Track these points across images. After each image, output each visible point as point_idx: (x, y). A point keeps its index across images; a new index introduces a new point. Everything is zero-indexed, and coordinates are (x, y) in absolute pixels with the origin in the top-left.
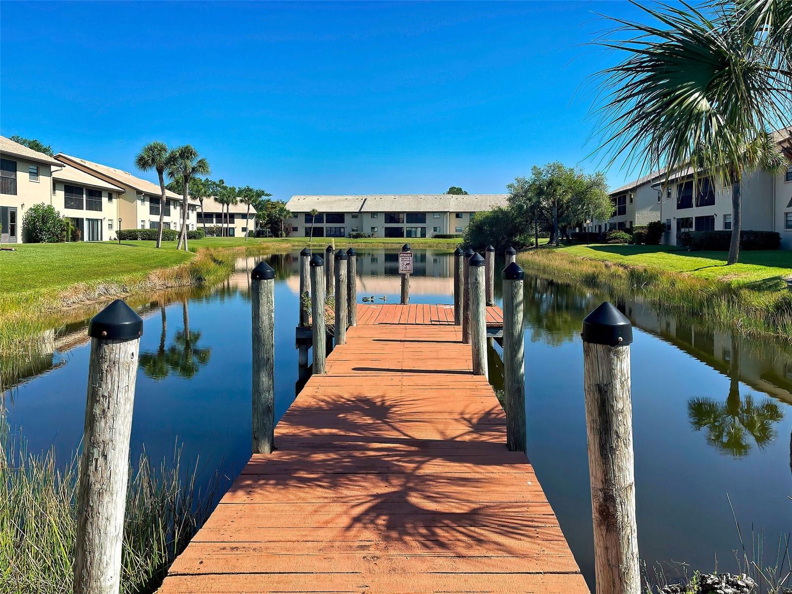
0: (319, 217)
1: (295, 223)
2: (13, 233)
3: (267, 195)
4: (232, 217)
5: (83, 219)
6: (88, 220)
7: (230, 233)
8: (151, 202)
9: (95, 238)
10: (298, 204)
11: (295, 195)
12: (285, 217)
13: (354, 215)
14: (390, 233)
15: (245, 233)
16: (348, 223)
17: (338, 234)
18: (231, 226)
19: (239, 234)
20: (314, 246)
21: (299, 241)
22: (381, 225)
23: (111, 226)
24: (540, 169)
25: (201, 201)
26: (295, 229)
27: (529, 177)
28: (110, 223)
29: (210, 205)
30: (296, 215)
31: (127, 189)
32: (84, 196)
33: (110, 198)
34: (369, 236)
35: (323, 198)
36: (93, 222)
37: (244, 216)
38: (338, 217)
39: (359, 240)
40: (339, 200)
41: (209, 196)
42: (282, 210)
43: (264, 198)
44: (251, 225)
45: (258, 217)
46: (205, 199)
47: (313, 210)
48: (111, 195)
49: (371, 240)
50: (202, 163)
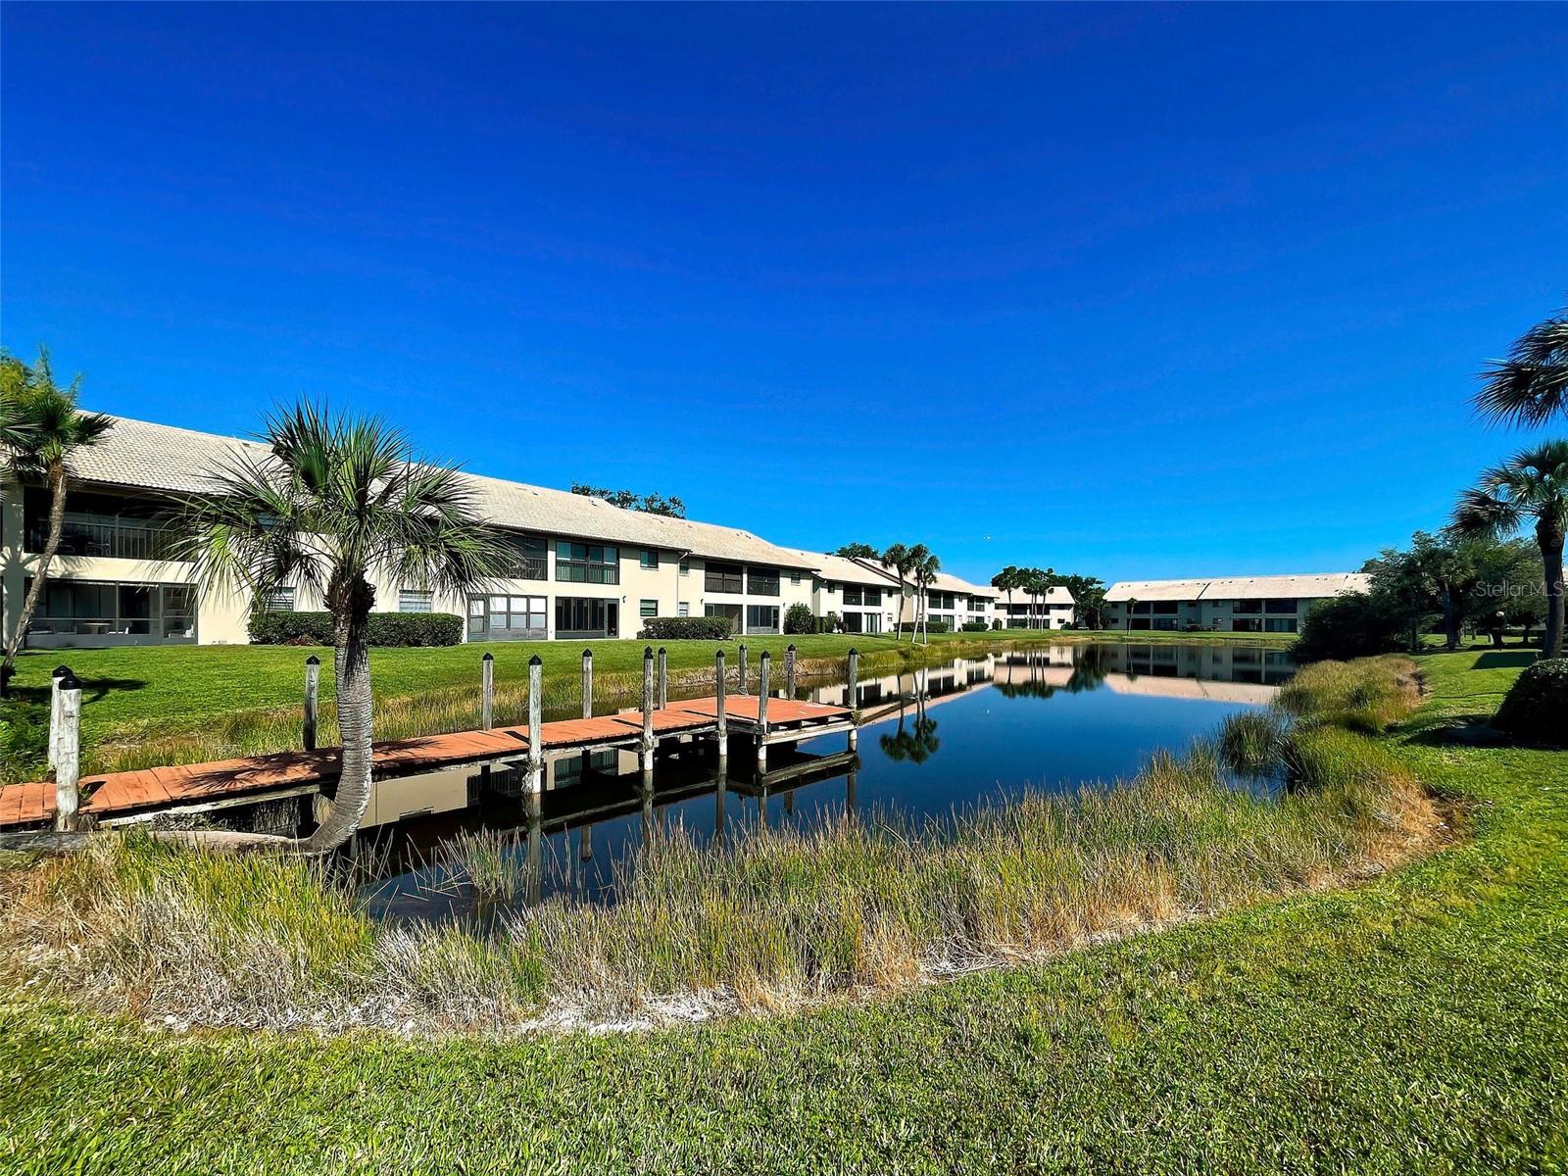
0: (1143, 606)
1: (1115, 614)
2: (776, 625)
3: (1098, 583)
4: (1046, 609)
5: (860, 614)
6: (867, 614)
7: (1044, 624)
8: (930, 596)
9: (874, 630)
10: (1118, 592)
11: (1119, 581)
12: (1101, 606)
13: (1191, 603)
14: (1241, 626)
15: (1060, 625)
16: (1182, 615)
17: (1168, 626)
18: (1046, 617)
19: (1055, 626)
20: (1130, 640)
21: (1112, 635)
22: (1229, 616)
23: (890, 619)
25: (1009, 592)
26: (1115, 621)
28: (889, 616)
29: (1019, 596)
30: (1115, 604)
31: (905, 585)
32: (863, 593)
33: (890, 595)
34: (1209, 630)
35: (1153, 584)
36: (871, 616)
37: (1061, 607)
38: (1170, 606)
39: (1195, 634)
40: (1173, 586)
41: (1017, 587)
42: (1099, 600)
43: (1096, 586)
44: (1068, 616)
45: (1076, 607)
46: (1013, 590)
47: (1132, 599)
48: (890, 591)
49: (1212, 634)
50: (933, 560)
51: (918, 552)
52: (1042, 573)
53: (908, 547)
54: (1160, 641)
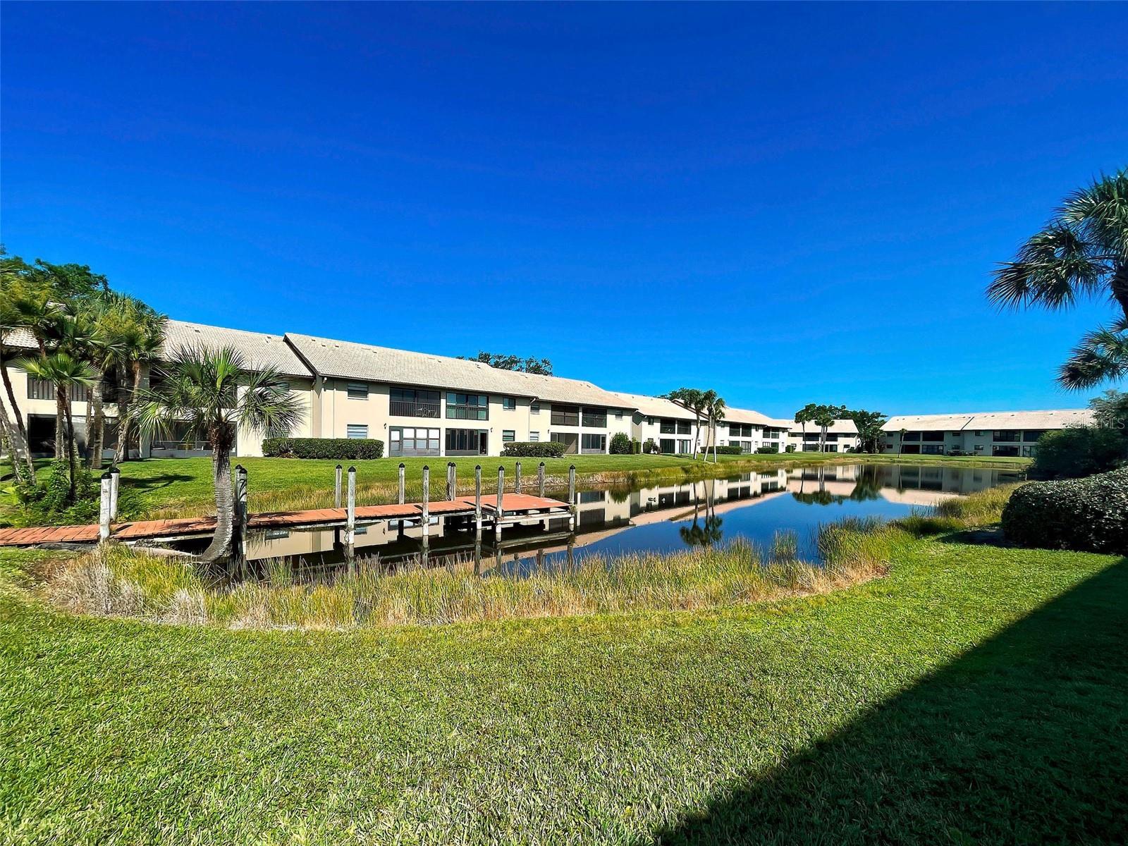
0: (913, 435)
1: (890, 441)
2: (604, 448)
3: (883, 416)
4: (833, 437)
5: (674, 440)
6: (680, 440)
7: (833, 449)
9: (685, 452)
10: (893, 424)
11: (894, 416)
12: (878, 435)
13: (955, 433)
14: (1000, 452)
15: (846, 449)
16: (948, 443)
17: (935, 451)
18: (834, 443)
19: (840, 449)
20: (909, 462)
21: (885, 457)
22: (988, 443)
23: (698, 444)
25: (803, 424)
26: (890, 447)
28: (697, 442)
29: (811, 427)
30: (890, 434)
32: (676, 425)
33: (699, 426)
34: (971, 455)
35: (923, 418)
36: (683, 442)
37: (847, 435)
38: (938, 435)
39: (956, 458)
40: (941, 419)
41: (810, 420)
42: (878, 430)
44: (853, 442)
45: (859, 436)
46: (806, 422)
47: (903, 429)
48: (699, 424)
49: (973, 458)
50: (720, 401)
51: (709, 396)
52: (837, 409)
53: (703, 391)
54: (925, 463)
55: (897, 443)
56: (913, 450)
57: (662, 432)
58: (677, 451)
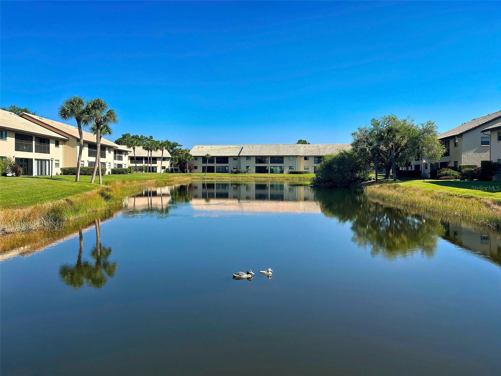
0: (211, 159)
1: (196, 163)
3: (179, 146)
4: (155, 159)
6: (38, 160)
7: (153, 170)
8: (89, 147)
9: (44, 173)
10: (197, 151)
11: (196, 145)
12: (189, 159)
13: (235, 158)
14: (260, 170)
15: (163, 171)
16: (231, 164)
17: (225, 171)
18: (153, 165)
19: (159, 170)
20: (208, 179)
21: (197, 176)
22: (253, 165)
23: (57, 165)
24: (377, 121)
25: (134, 149)
26: (196, 168)
27: (369, 126)
28: (57, 162)
29: (140, 152)
30: (196, 158)
31: (70, 138)
32: (34, 142)
33: (57, 144)
34: (245, 173)
35: (214, 147)
36: (41, 162)
37: (164, 159)
38: (224, 160)
39: (238, 175)
40: (225, 148)
41: (139, 145)
42: (187, 155)
43: (177, 147)
44: (167, 164)
45: (172, 159)
46: (136, 147)
47: (207, 155)
48: (57, 142)
49: (246, 175)
50: (110, 113)
51: (98, 105)
52: (147, 138)
53: (87, 100)
54: (223, 179)
55: (200, 164)
56: (211, 170)
57: (17, 149)
58: (35, 173)
